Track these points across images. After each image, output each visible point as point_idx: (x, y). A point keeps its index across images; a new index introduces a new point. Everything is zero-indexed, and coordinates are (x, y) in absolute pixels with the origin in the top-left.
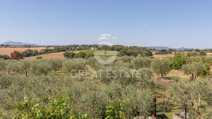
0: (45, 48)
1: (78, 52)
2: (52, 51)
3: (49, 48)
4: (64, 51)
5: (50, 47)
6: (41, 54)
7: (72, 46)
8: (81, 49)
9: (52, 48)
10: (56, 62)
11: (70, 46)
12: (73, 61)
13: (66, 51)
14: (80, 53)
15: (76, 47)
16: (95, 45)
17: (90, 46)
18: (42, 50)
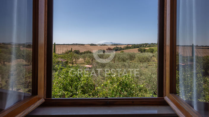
0: (126, 46)
1: (148, 48)
2: (130, 47)
3: (129, 46)
4: (138, 47)
5: (129, 45)
6: (123, 49)
7: (144, 44)
8: (150, 47)
9: (131, 46)
10: (132, 55)
11: (142, 44)
12: (143, 54)
13: (140, 48)
15: (146, 45)
18: (124, 47)
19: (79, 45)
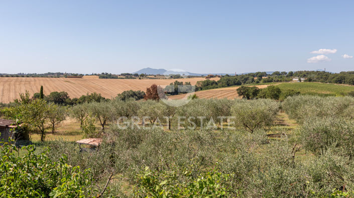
0: (204, 79)
1: (265, 86)
2: (216, 84)
3: (212, 79)
4: (238, 84)
5: (212, 76)
6: (196, 89)
7: (253, 75)
8: (271, 81)
9: (217, 79)
10: (220, 106)
11: (249, 74)
12: (252, 104)
13: (243, 85)
14: (269, 88)
15: (261, 76)
16: (301, 72)
17: (291, 74)
18: (198, 82)
19: (67, 76)
